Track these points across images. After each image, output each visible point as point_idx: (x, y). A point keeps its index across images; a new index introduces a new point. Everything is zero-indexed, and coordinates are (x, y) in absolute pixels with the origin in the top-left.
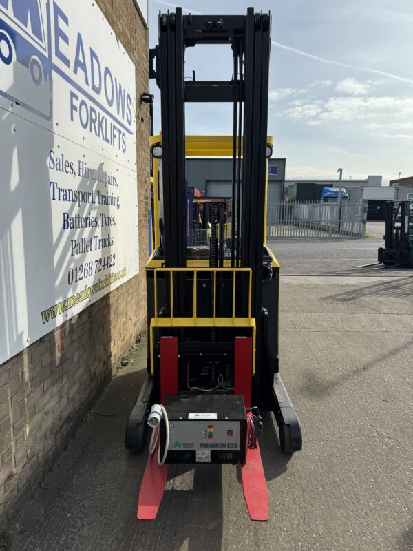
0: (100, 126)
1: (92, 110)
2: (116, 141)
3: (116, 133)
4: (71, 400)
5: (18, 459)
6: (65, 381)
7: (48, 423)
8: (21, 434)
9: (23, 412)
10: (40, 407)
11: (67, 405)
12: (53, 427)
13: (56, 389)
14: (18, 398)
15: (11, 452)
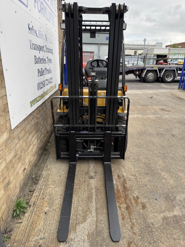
0: (45, 12)
1: (42, 3)
2: (51, 20)
3: (51, 16)
4: (41, 140)
5: (26, 163)
6: (39, 132)
7: (34, 150)
8: (27, 153)
9: (27, 144)
10: (32, 142)
11: (40, 142)
12: (36, 152)
13: (36, 136)
14: (25, 138)
15: (24, 159)
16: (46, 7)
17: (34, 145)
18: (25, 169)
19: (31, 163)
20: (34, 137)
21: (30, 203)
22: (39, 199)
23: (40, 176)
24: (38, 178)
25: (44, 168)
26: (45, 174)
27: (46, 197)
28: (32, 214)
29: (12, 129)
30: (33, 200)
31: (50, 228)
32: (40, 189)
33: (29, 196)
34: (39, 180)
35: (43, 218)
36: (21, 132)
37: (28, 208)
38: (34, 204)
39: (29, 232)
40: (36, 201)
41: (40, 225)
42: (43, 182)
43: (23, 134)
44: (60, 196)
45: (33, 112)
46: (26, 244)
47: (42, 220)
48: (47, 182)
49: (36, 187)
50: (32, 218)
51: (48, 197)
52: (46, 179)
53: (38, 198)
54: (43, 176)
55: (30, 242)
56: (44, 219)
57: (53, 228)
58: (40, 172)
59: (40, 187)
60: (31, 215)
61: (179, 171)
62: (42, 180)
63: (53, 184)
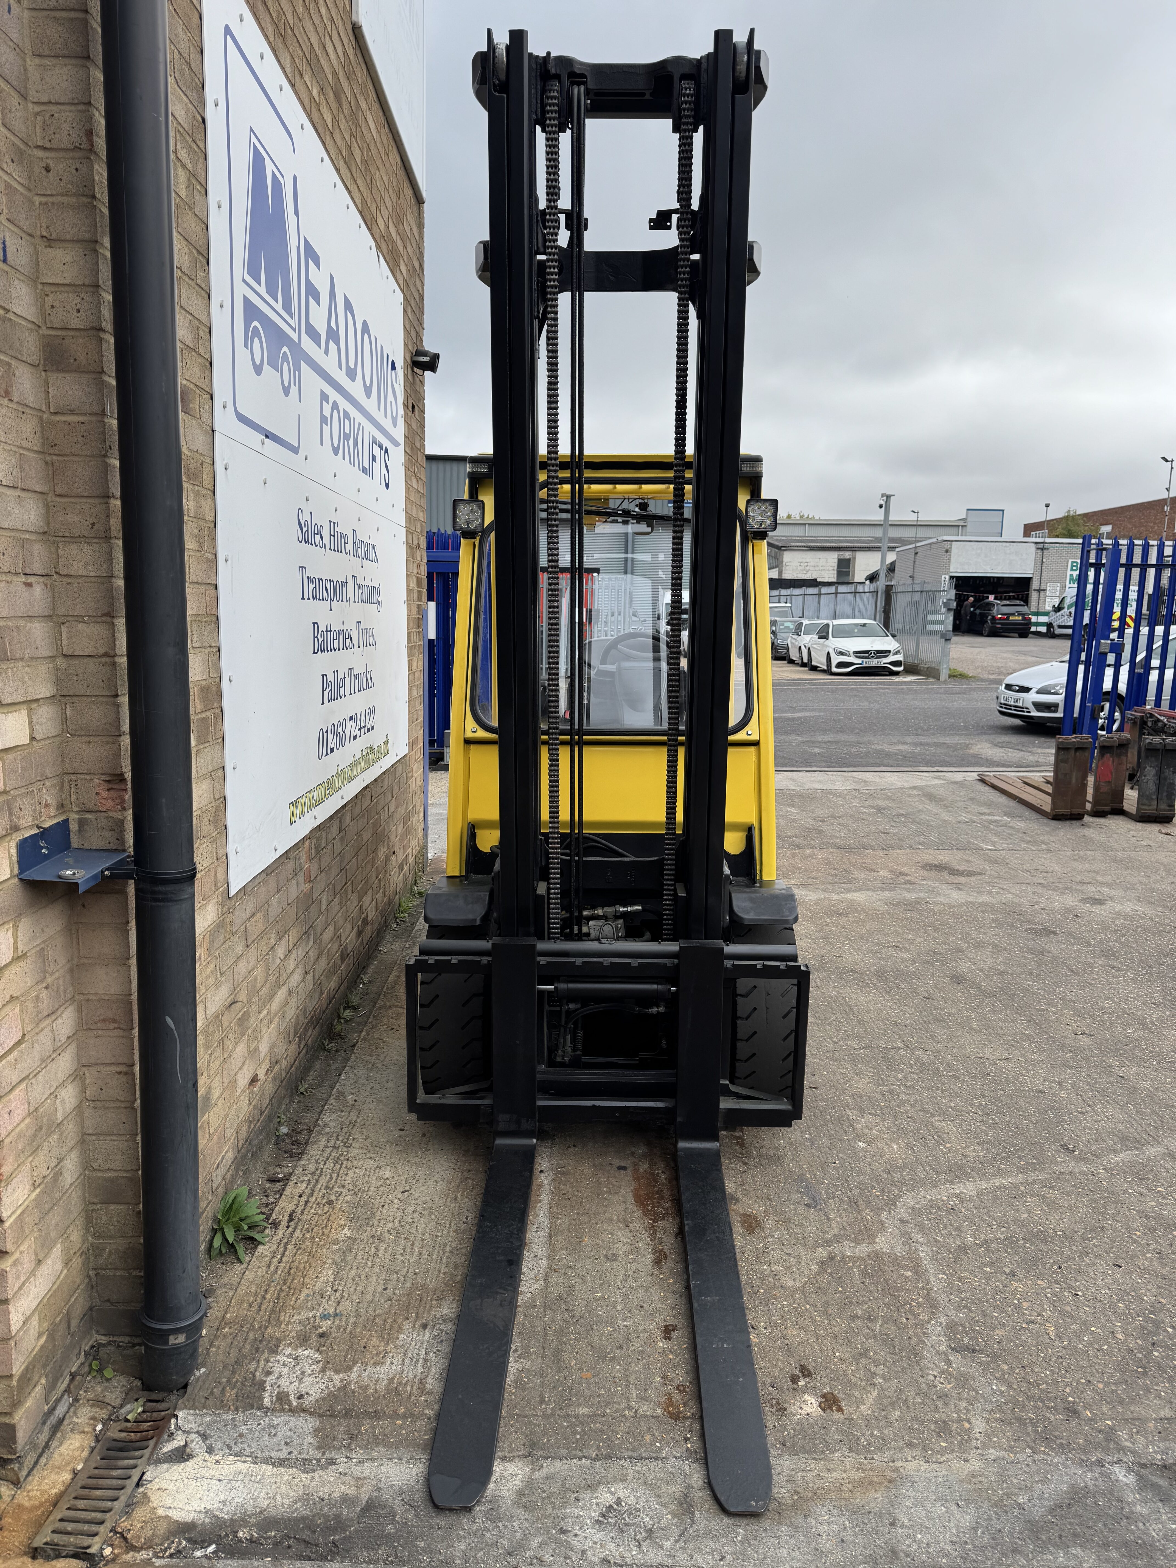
0: (356, 444)
1: (347, 415)
4: (318, 984)
5: (262, 1055)
6: (311, 942)
7: (291, 1012)
8: (265, 1012)
9: (268, 975)
10: (285, 977)
11: (313, 991)
12: (297, 1024)
13: (301, 952)
14: (264, 947)
15: (256, 1036)
16: (360, 424)
17: (290, 992)
18: (254, 1080)
19: (277, 1068)
20: (294, 955)
21: (274, 1216)
22: (310, 1205)
23: (310, 1131)
24: (302, 1138)
25: (330, 1102)
26: (332, 1124)
27: (341, 1198)
28: (285, 1249)
29: (232, 894)
30: (285, 1206)
31: (360, 1288)
32: (313, 1173)
33: (267, 1196)
34: (307, 1143)
35: (330, 1261)
36: (254, 919)
37: (267, 1231)
38: (291, 1220)
39: (278, 1299)
40: (299, 1210)
41: (321, 1280)
42: (328, 1151)
43: (261, 927)
44: (400, 1196)
45: (296, 846)
46: (269, 1330)
47: (327, 1266)
48: (345, 1149)
49: (295, 1166)
50: (285, 1259)
51: (348, 1198)
52: (338, 1139)
53: (306, 1202)
54: (327, 1130)
55: (283, 1326)
56: (334, 1262)
57: (371, 1289)
58: (309, 1117)
59: (312, 1167)
60: (281, 1250)
61: (941, 1112)
62: (323, 1142)
63: (371, 1158)
